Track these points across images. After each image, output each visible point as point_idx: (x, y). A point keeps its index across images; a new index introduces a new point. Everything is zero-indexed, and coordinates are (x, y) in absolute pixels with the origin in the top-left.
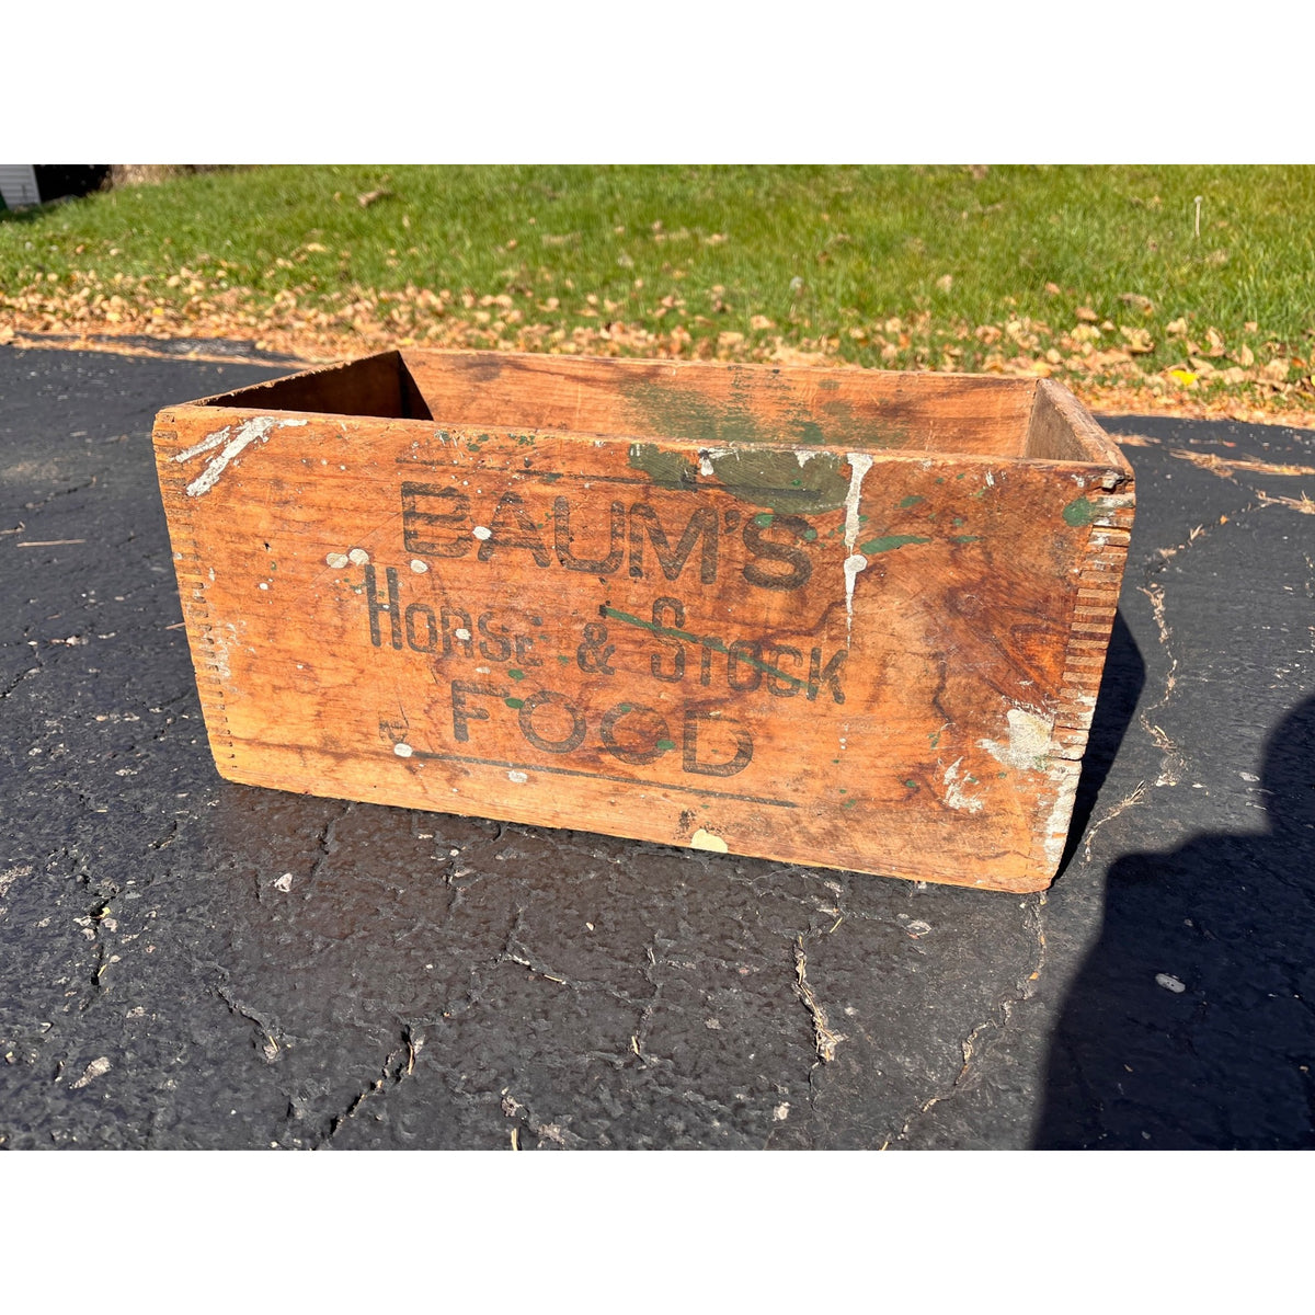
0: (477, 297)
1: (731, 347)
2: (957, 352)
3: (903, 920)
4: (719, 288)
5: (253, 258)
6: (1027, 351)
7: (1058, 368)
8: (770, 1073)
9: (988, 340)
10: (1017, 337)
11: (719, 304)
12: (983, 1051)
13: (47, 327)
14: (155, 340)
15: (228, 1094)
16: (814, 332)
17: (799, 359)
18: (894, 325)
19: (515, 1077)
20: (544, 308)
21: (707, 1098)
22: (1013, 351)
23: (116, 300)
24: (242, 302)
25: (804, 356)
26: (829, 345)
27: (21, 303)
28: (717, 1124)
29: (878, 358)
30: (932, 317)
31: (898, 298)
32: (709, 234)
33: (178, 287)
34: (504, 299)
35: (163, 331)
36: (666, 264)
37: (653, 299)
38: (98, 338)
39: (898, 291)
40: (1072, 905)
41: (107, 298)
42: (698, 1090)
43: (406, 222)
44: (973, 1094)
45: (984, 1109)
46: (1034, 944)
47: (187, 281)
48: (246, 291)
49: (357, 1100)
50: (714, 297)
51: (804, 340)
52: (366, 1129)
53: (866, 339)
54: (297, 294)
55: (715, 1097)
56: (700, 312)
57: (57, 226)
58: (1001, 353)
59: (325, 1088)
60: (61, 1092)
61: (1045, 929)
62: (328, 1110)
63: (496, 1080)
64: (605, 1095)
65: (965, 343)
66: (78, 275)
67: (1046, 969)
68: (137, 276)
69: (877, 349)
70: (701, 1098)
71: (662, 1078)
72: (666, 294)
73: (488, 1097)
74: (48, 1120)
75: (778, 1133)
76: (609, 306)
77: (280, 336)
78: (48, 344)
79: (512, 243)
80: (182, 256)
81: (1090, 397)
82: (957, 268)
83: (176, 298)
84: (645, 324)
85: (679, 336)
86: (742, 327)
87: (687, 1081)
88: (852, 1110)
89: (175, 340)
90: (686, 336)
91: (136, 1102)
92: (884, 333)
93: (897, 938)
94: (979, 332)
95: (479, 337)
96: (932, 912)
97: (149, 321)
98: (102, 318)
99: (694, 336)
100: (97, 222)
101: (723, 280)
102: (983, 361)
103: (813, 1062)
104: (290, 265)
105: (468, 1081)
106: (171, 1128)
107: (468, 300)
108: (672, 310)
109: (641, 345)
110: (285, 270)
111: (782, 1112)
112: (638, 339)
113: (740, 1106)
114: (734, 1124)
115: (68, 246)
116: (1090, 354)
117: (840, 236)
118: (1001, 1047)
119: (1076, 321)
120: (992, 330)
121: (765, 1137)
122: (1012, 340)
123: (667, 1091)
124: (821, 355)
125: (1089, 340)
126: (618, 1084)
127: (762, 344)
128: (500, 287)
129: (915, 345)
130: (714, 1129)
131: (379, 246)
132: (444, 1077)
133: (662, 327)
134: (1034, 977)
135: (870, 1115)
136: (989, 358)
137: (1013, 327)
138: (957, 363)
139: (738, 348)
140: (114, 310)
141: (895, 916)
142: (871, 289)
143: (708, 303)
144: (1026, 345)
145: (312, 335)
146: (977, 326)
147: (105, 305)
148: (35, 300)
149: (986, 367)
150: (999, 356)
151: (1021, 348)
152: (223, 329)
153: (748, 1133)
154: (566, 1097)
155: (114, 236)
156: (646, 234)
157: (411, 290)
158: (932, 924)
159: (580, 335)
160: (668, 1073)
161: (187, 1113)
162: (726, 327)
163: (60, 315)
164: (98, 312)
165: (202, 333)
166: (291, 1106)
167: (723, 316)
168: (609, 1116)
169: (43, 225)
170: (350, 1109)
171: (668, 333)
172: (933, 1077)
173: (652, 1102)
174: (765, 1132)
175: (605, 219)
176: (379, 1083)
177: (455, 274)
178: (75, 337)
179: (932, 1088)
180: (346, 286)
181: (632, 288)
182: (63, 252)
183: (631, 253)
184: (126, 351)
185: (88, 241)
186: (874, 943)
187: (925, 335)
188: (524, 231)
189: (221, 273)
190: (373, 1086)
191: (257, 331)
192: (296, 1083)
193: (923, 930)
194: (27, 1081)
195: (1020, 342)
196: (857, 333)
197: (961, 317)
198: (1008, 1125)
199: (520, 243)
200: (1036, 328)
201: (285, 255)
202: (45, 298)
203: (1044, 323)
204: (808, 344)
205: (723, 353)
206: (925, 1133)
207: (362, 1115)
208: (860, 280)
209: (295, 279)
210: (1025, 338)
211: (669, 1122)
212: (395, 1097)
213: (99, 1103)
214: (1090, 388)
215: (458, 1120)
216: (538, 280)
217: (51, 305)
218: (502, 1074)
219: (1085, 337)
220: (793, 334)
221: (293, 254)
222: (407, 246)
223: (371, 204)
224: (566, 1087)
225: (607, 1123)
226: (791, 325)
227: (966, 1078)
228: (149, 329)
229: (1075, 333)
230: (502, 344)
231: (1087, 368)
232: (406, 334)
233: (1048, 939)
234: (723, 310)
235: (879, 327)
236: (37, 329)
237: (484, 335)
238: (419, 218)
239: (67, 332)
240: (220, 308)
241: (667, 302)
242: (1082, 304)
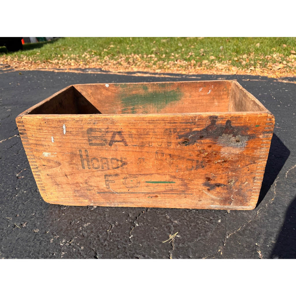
0: (147, 55)
1: (205, 64)
2: (261, 62)
4: (202, 50)
5: (99, 49)
6: (278, 61)
7: (286, 66)
8: (217, 214)
9: (268, 59)
10: (276, 58)
11: (202, 54)
12: (261, 213)
13: (60, 67)
14: (82, 69)
15: (118, 212)
16: (225, 59)
17: (222, 66)
18: (245, 56)
19: (168, 212)
20: (162, 57)
21: (205, 218)
22: (274, 62)
23: (73, 61)
24: (98, 59)
25: (223, 65)
26: (229, 62)
27: (54, 62)
28: (207, 222)
29: (241, 65)
30: (255, 54)
31: (246, 49)
33: (84, 57)
34: (153, 55)
35: (83, 67)
36: (190, 45)
37: (187, 53)
38: (70, 69)
39: (246, 48)
40: (282, 186)
41: (71, 60)
42: (203, 216)
43: (131, 39)
44: (259, 220)
45: (261, 223)
46: (273, 193)
47: (86, 55)
48: (98, 57)
49: (140, 214)
50: (201, 52)
51: (223, 61)
52: (142, 219)
53: (238, 60)
54: (109, 57)
55: (206, 218)
56: (198, 56)
57: (58, 44)
58: (272, 62)
59: (134, 212)
60: (89, 211)
61: (276, 191)
62: (135, 216)
63: (165, 212)
64: (185, 216)
65: (263, 60)
66: (64, 55)
67: (275, 198)
68: (76, 55)
69: (241, 63)
70: (204, 218)
71: (196, 214)
72: (190, 52)
73: (163, 215)
74: (88, 215)
75: (219, 224)
76: (177, 56)
77: (106, 67)
78: (61, 71)
79: (154, 42)
80: (85, 50)
81: (293, 73)
82: (261, 41)
83: (84, 60)
84: (185, 60)
85: (193, 62)
86: (208, 59)
87: (201, 215)
88: (234, 221)
89: (86, 69)
90: (195, 62)
91: (102, 213)
92: (242, 59)
94: (266, 57)
95: (148, 65)
97: (80, 65)
98: (70, 65)
99: (196, 62)
100: (66, 43)
101: (203, 48)
102: (267, 64)
103: (226, 213)
104: (107, 50)
105: (160, 212)
106: (109, 217)
107: (145, 56)
108: (191, 56)
109: (184, 64)
110: (106, 52)
111: (220, 221)
112: (184, 63)
113: (211, 220)
114: (210, 222)
115: (61, 48)
116: (294, 62)
118: (265, 212)
119: (291, 54)
120: (269, 56)
121: (216, 225)
122: (274, 59)
123: (197, 216)
124: (227, 65)
125: (294, 58)
126: (187, 215)
127: (213, 63)
128: (152, 53)
129: (250, 61)
130: (206, 223)
131: (125, 45)
132: (155, 211)
133: (189, 60)
134: (273, 199)
135: (237, 223)
136: (268, 64)
137: (275, 56)
138: (261, 65)
139: (207, 64)
140: (73, 63)
142: (239, 47)
143: (200, 53)
144: (278, 60)
145: (113, 66)
146: (266, 56)
147: (71, 62)
148: (56, 61)
149: (268, 66)
150: (271, 63)
151: (277, 61)
152: (95, 66)
153: (213, 224)
154: (178, 216)
155: (70, 46)
157: (133, 55)
159: (170, 63)
160: (197, 213)
161: (111, 215)
162: (204, 59)
163: (62, 64)
164: (69, 63)
165: (91, 67)
166: (129, 215)
167: (203, 57)
168: (186, 220)
169: (55, 44)
170: (139, 216)
171: (190, 61)
172: (250, 217)
173: (194, 218)
174: (216, 224)
176: (144, 212)
177: (142, 50)
178: (66, 69)
179: (250, 219)
180: (119, 54)
181: (181, 51)
182: (60, 50)
183: (181, 43)
184: (76, 72)
185: (65, 47)
187: (253, 58)
188: (157, 39)
189: (93, 53)
190: (143, 212)
191: (101, 66)
192: (129, 211)
194: (83, 209)
195: (276, 59)
196: (236, 59)
197: (262, 53)
198: (266, 226)
199: (156, 42)
200: (280, 56)
201: (106, 48)
202: (58, 61)
203: (282, 54)
204: (224, 62)
205: (203, 66)
206: (248, 226)
207: (141, 217)
208: (237, 46)
209: (108, 53)
210: (278, 58)
211: (198, 221)
212: (147, 214)
213: (96, 213)
214: (293, 70)
215: (158, 219)
216: (160, 50)
217: (60, 62)
218: (166, 212)
219: (292, 58)
220: (220, 60)
221: (107, 48)
222: (131, 44)
224: (178, 214)
225: (186, 221)
226: (220, 58)
227: (257, 217)
228: (80, 67)
229: (290, 57)
230: (153, 66)
231: (293, 65)
232: (132, 65)
233: (276, 192)
234: (203, 55)
235: (241, 57)
236: (58, 67)
237: (149, 64)
239: (64, 68)
240: (93, 61)
241: (190, 54)
242: (292, 49)
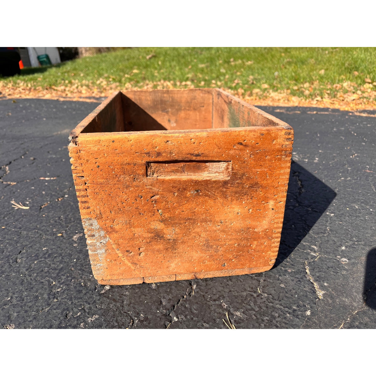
0: (181, 82)
1: (257, 93)
2: (329, 92)
3: (339, 258)
4: (251, 77)
5: (119, 75)
6: (350, 91)
7: (361, 96)
9: (338, 88)
11: (251, 82)
13: (67, 95)
14: (95, 98)
16: (282, 88)
18: (307, 85)
20: (200, 85)
22: (346, 92)
23: (84, 87)
24: (117, 87)
25: (279, 95)
26: (287, 92)
27: (60, 89)
28: (288, 315)
29: (303, 95)
30: (319, 82)
31: (307, 77)
32: (247, 61)
33: (100, 84)
34: (189, 83)
35: (97, 95)
36: (235, 71)
37: (232, 81)
38: (80, 97)
39: (307, 75)
41: (82, 87)
43: (160, 63)
47: (102, 82)
48: (118, 84)
50: (250, 80)
51: (279, 91)
53: (298, 90)
54: (131, 84)
56: (246, 84)
57: (66, 68)
58: (342, 92)
65: (331, 90)
66: (73, 81)
68: (89, 81)
69: (302, 92)
72: (235, 79)
75: (308, 319)
76: (219, 83)
78: (68, 99)
80: (100, 75)
81: (372, 105)
82: (325, 67)
83: (99, 86)
84: (230, 88)
85: (241, 91)
86: (259, 88)
89: (101, 97)
90: (243, 91)
93: (338, 263)
94: (334, 86)
96: (348, 256)
97: (93, 93)
98: (81, 92)
99: (245, 91)
100: (77, 67)
101: (252, 75)
102: (337, 95)
104: (129, 76)
107: (178, 84)
108: (238, 84)
110: (127, 78)
114: (294, 315)
115: (70, 74)
116: (370, 92)
117: (288, 60)
119: (364, 82)
120: (338, 85)
121: (304, 320)
122: (345, 88)
124: (285, 94)
125: (369, 88)
127: (266, 92)
128: (187, 79)
129: (314, 91)
130: (287, 317)
131: (152, 70)
133: (235, 88)
136: (339, 94)
137: (345, 85)
138: (329, 95)
139: (259, 94)
140: (84, 90)
141: (336, 257)
142: (299, 75)
143: (248, 81)
144: (350, 89)
146: (333, 84)
147: (81, 89)
148: (63, 88)
151: (348, 91)
153: (299, 318)
155: (82, 71)
156: (228, 62)
157: (162, 81)
158: (349, 260)
162: (254, 88)
163: (70, 92)
164: (79, 91)
165: (107, 95)
167: (253, 85)
168: (254, 310)
169: (63, 68)
171: (237, 90)
172: (355, 305)
173: (267, 307)
174: (304, 318)
175: (216, 59)
177: (175, 76)
178: (74, 98)
179: (355, 308)
180: (144, 81)
181: (224, 78)
182: (68, 75)
183: (224, 68)
184: (88, 101)
185: (75, 72)
186: (331, 264)
187: (317, 88)
188: (193, 63)
189: (111, 79)
193: (346, 261)
195: (348, 89)
196: (295, 88)
197: (328, 82)
199: (192, 67)
200: (352, 84)
201: (128, 74)
202: (65, 87)
203: (355, 83)
205: (254, 95)
206: (355, 321)
208: (295, 72)
209: (130, 80)
211: (273, 313)
214: (372, 102)
216: (198, 77)
217: (67, 89)
219: (368, 87)
220: (275, 89)
222: (160, 69)
223: (150, 58)
225: (254, 312)
226: (274, 87)
228: (93, 95)
229: (365, 86)
231: (370, 96)
234: (253, 83)
235: (302, 86)
236: (64, 95)
238: (163, 62)
239: (72, 96)
240: (111, 89)
241: (236, 81)
242: (366, 77)
